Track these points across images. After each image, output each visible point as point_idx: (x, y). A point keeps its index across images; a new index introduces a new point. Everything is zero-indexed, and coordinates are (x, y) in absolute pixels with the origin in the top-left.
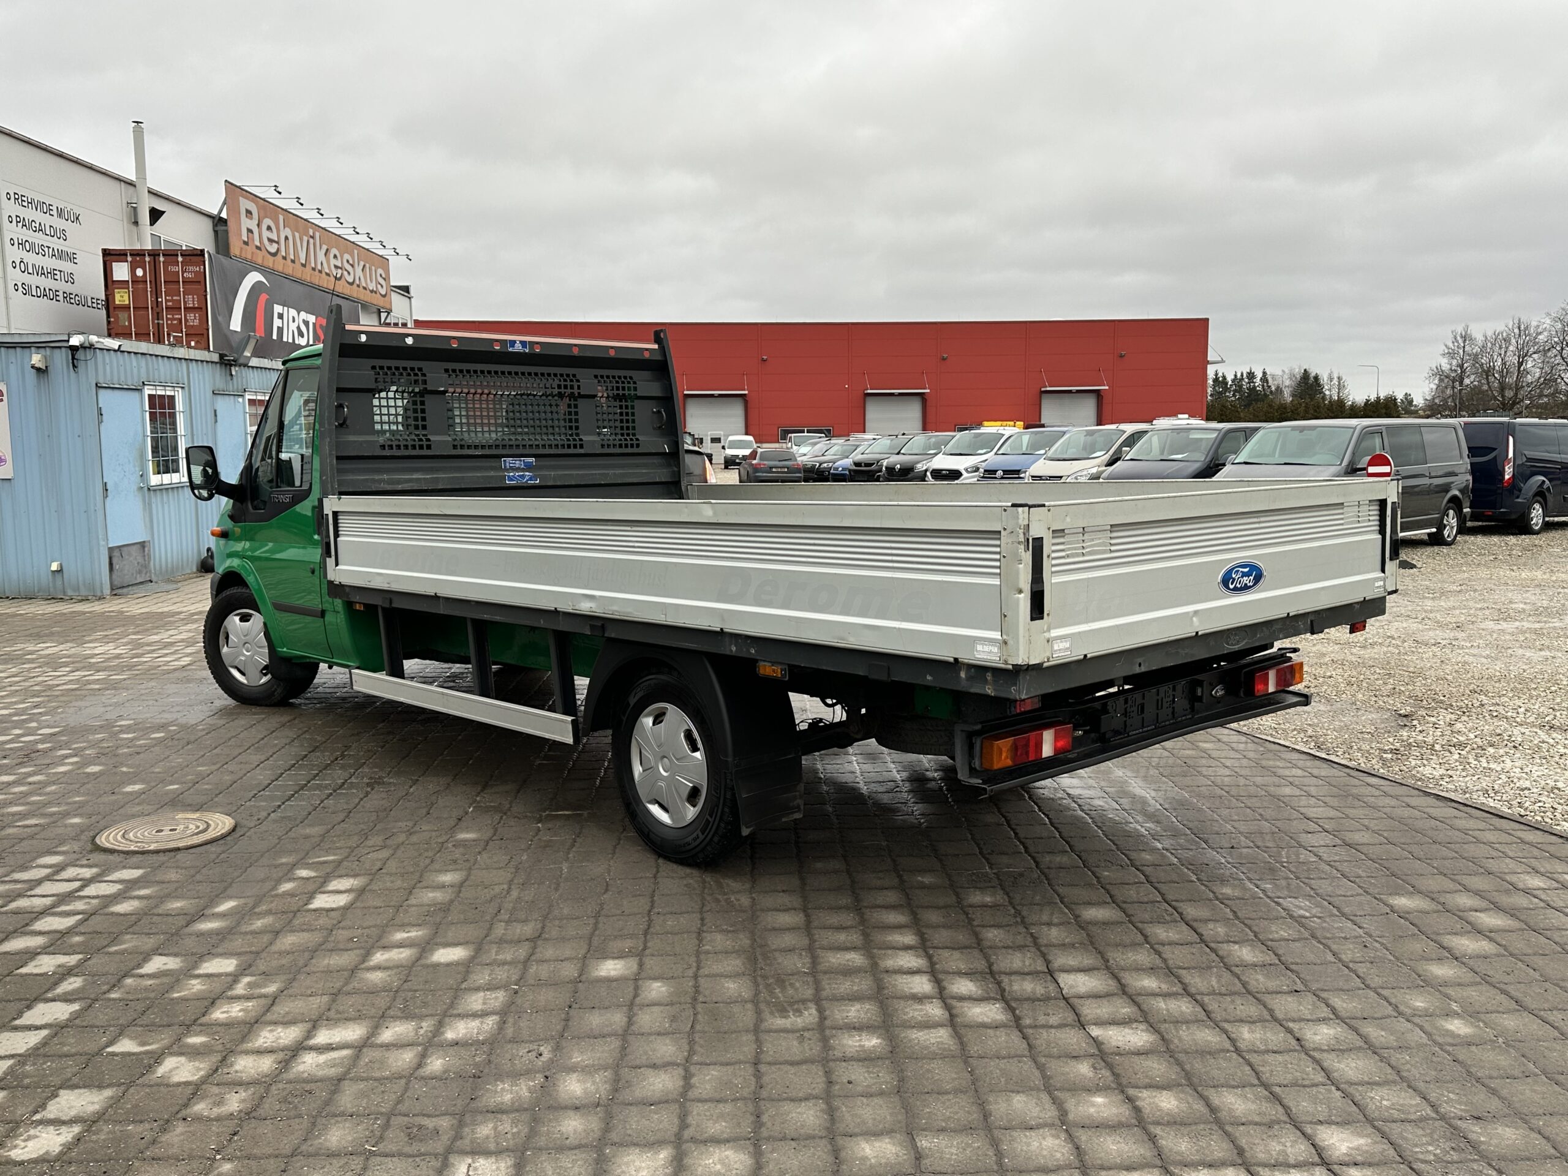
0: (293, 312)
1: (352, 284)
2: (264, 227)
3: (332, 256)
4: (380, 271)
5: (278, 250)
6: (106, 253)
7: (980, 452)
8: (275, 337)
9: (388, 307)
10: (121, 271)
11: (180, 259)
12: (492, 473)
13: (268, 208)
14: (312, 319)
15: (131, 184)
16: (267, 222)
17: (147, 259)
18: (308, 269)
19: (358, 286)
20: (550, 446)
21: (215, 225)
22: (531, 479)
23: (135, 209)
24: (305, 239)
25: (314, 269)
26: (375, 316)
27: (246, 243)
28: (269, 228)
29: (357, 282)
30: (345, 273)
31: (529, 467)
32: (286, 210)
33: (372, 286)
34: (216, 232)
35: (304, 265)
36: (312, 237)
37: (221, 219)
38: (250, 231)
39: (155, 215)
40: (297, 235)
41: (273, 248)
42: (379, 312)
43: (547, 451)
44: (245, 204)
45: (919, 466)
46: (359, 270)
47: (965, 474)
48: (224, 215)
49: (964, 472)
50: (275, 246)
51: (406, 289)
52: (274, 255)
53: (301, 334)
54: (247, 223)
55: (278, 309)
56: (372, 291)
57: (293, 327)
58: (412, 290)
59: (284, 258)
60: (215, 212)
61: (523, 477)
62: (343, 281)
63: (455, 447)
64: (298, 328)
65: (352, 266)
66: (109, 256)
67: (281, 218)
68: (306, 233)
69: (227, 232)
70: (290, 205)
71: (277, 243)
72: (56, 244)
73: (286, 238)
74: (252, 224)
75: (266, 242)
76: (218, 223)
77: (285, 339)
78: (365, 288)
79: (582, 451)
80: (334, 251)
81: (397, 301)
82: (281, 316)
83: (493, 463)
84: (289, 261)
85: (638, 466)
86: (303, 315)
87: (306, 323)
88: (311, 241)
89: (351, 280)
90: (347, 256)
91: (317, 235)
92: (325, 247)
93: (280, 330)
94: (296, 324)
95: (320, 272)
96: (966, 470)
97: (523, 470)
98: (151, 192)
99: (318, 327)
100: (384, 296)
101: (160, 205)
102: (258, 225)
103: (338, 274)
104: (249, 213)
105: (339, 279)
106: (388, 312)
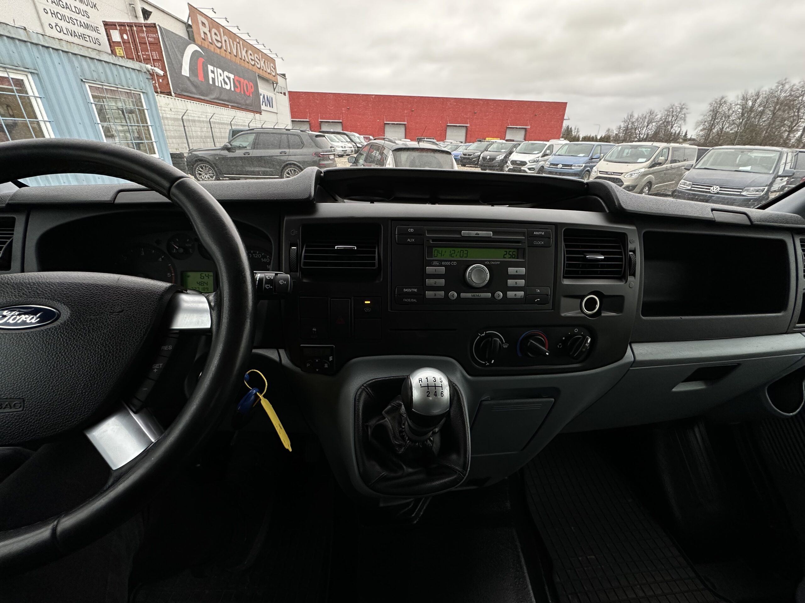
0: (220, 71)
1: (260, 69)
2: (213, 34)
3: (249, 54)
4: (272, 65)
5: (222, 46)
6: (106, 24)
7: (535, 152)
8: (211, 82)
9: (276, 81)
10: (116, 36)
11: (144, 29)
13: (214, 24)
14: (232, 76)
16: (214, 31)
17: (127, 28)
18: (238, 58)
19: (263, 70)
21: (187, 28)
23: (135, 8)
24: (235, 43)
25: (241, 59)
26: (272, 85)
27: (203, 39)
28: (215, 34)
29: (262, 68)
30: (256, 63)
32: (223, 27)
33: (269, 71)
34: (188, 31)
35: (236, 56)
36: (239, 43)
37: (189, 25)
38: (205, 33)
39: (146, 13)
40: (231, 41)
41: (219, 45)
42: (273, 84)
44: (200, 18)
45: (498, 157)
46: (262, 63)
47: (529, 164)
48: (190, 23)
49: (528, 162)
50: (220, 44)
51: (284, 75)
52: (220, 48)
53: (226, 83)
54: (202, 29)
55: (210, 68)
56: (269, 73)
57: (221, 78)
58: (286, 76)
59: (225, 51)
60: (186, 21)
62: (255, 67)
64: (224, 79)
65: (259, 60)
66: (108, 26)
67: (222, 30)
68: (236, 41)
69: (192, 32)
71: (221, 42)
72: (84, 20)
73: (225, 41)
74: (206, 31)
75: (214, 40)
76: (188, 26)
77: (217, 84)
78: (266, 71)
80: (250, 52)
81: (280, 79)
84: (228, 53)
86: (226, 73)
87: (229, 78)
88: (238, 44)
89: (259, 67)
90: (256, 55)
91: (241, 43)
92: (245, 49)
93: (213, 79)
94: (222, 77)
95: (244, 60)
96: (529, 161)
99: (236, 81)
100: (274, 76)
101: (148, 8)
102: (210, 31)
103: (253, 63)
104: (203, 24)
105: (254, 65)
106: (277, 84)
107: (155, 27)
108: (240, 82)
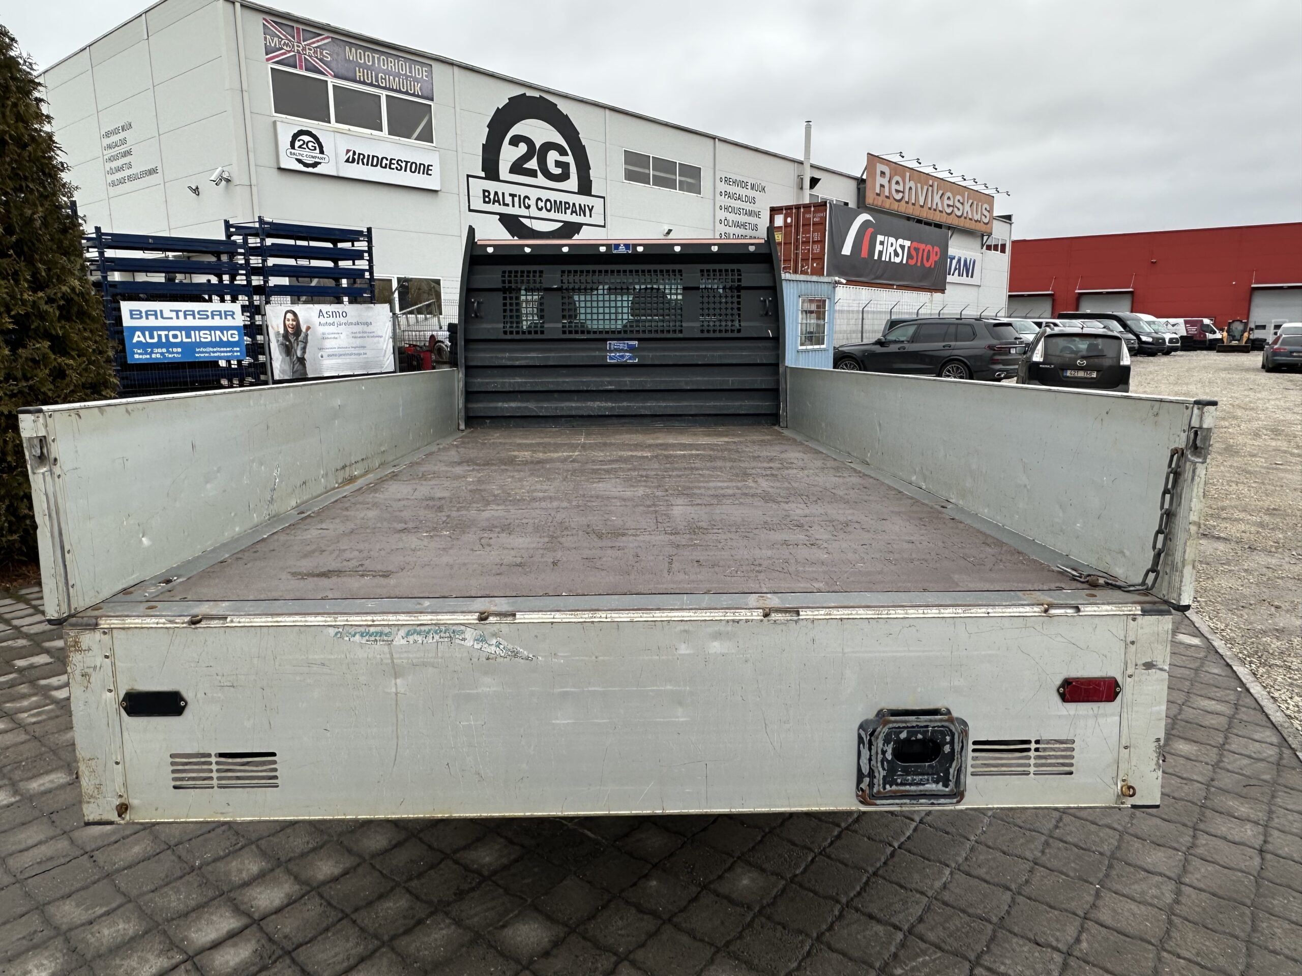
0: (892, 240)
1: (960, 217)
2: (894, 182)
3: (946, 198)
4: (986, 206)
5: (903, 197)
6: (772, 209)
8: (876, 257)
9: (989, 230)
10: (780, 220)
11: (812, 209)
12: (597, 353)
13: (898, 169)
14: (907, 243)
15: (801, 163)
16: (896, 179)
17: (798, 210)
18: (926, 208)
19: (965, 218)
20: (650, 331)
21: (858, 184)
22: (630, 359)
23: (802, 179)
24: (925, 188)
25: (930, 209)
26: (979, 239)
27: (878, 195)
28: (897, 182)
29: (965, 215)
30: (956, 209)
31: (631, 349)
32: (912, 169)
33: (977, 217)
34: (859, 189)
35: (922, 207)
36: (931, 186)
37: (862, 180)
38: (882, 186)
39: (814, 182)
40: (919, 185)
41: (898, 196)
42: (983, 236)
43: (647, 336)
44: (880, 167)
46: (967, 207)
48: (864, 177)
50: (901, 195)
51: (1008, 218)
52: (899, 201)
53: (897, 254)
54: (879, 180)
55: (880, 238)
56: (976, 221)
57: (891, 250)
58: (1013, 218)
59: (907, 203)
60: (859, 176)
61: (622, 357)
62: (953, 216)
63: (564, 332)
64: (895, 251)
65: (962, 204)
66: (774, 211)
67: (908, 174)
68: (927, 185)
69: (865, 188)
70: (913, 165)
71: (903, 192)
72: (748, 207)
73: (910, 188)
74: (885, 182)
75: (894, 192)
76: (861, 183)
77: (883, 259)
78: (971, 219)
79: (680, 336)
80: (949, 194)
81: (998, 226)
82: (882, 243)
83: (599, 345)
84: (911, 204)
85: (742, 349)
86: (900, 241)
87: (902, 247)
88: (930, 188)
89: (960, 215)
90: (958, 197)
91: (936, 184)
92: (940, 192)
93: (881, 253)
94: (894, 248)
95: (935, 210)
97: (626, 351)
98: (812, 166)
99: (911, 250)
100: (987, 223)
101: (817, 174)
102: (889, 182)
103: (949, 210)
104: (883, 173)
105: (950, 214)
106: (990, 235)
107: (826, 205)
108: (917, 250)
